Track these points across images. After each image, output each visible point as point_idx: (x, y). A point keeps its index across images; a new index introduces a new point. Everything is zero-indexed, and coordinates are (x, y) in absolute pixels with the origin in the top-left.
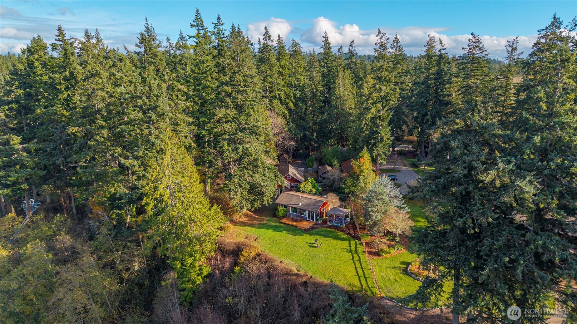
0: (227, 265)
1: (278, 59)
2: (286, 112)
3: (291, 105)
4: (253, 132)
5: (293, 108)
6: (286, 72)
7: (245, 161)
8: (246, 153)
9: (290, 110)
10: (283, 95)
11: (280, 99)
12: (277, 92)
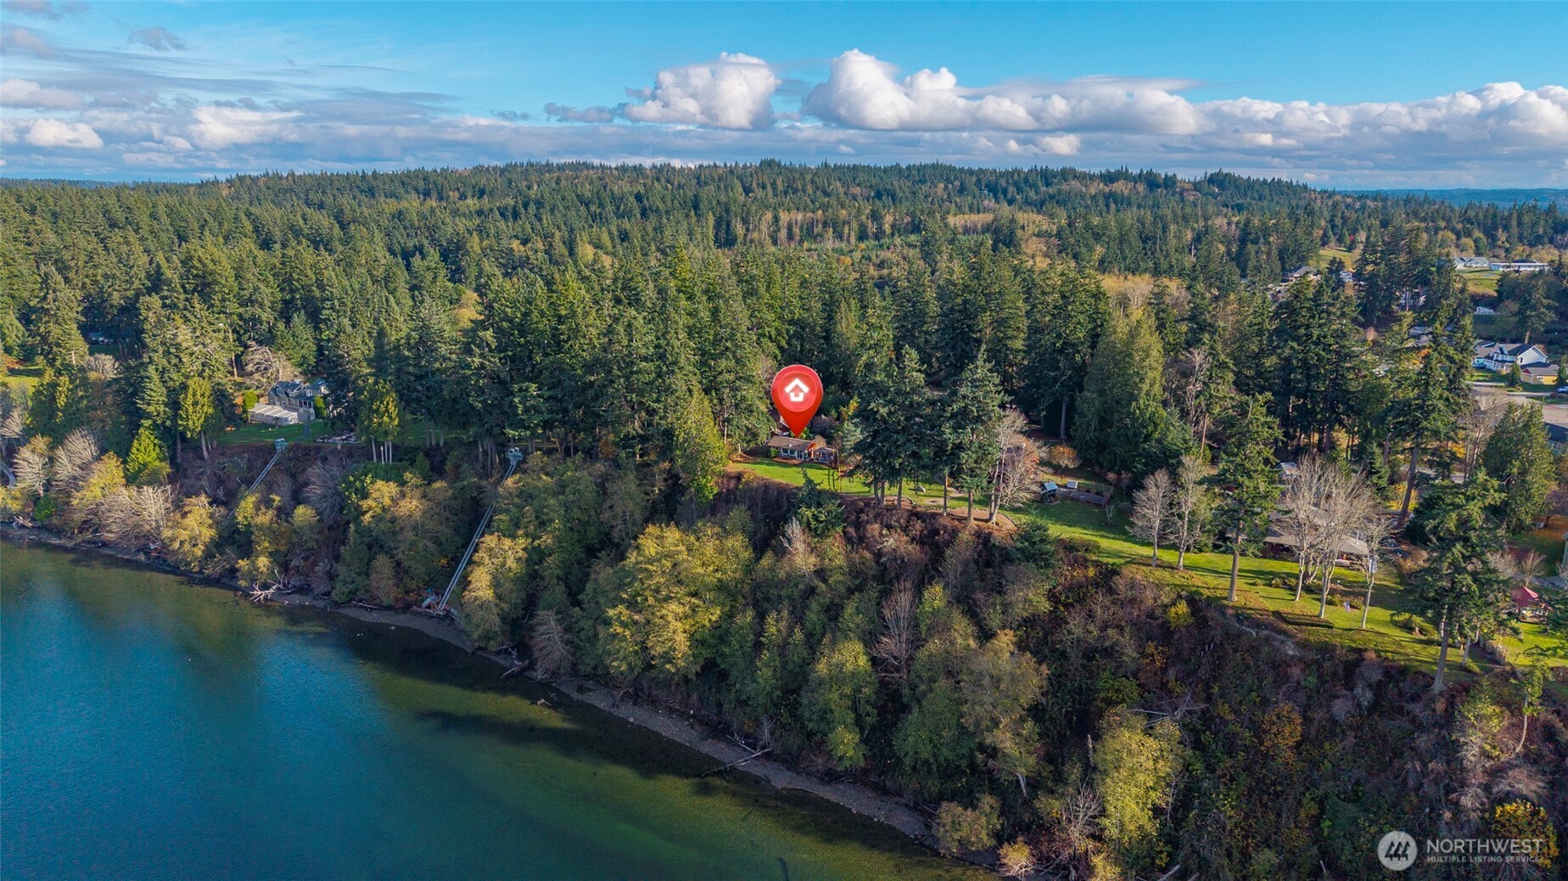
0: (732, 486)
1: (768, 289)
2: (777, 352)
3: (784, 343)
4: (748, 380)
5: (786, 346)
6: (777, 304)
7: (743, 406)
8: (744, 399)
9: (781, 348)
10: (773, 333)
11: (770, 337)
12: (767, 329)
